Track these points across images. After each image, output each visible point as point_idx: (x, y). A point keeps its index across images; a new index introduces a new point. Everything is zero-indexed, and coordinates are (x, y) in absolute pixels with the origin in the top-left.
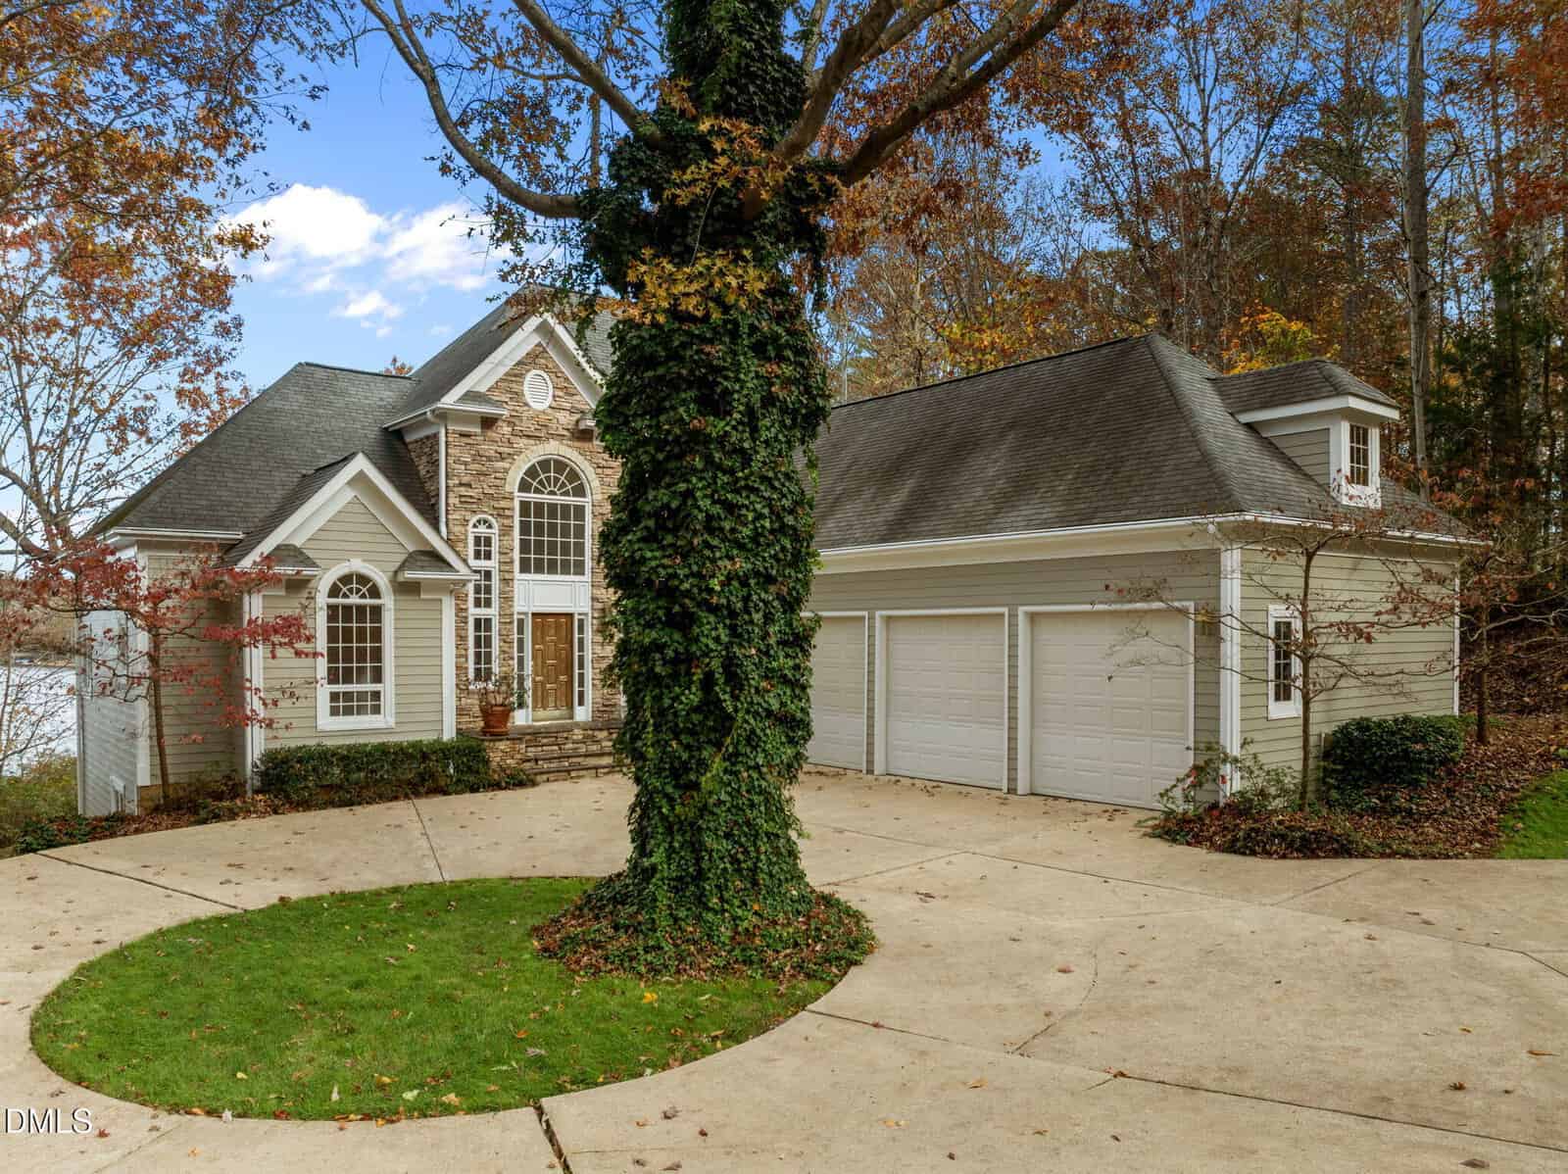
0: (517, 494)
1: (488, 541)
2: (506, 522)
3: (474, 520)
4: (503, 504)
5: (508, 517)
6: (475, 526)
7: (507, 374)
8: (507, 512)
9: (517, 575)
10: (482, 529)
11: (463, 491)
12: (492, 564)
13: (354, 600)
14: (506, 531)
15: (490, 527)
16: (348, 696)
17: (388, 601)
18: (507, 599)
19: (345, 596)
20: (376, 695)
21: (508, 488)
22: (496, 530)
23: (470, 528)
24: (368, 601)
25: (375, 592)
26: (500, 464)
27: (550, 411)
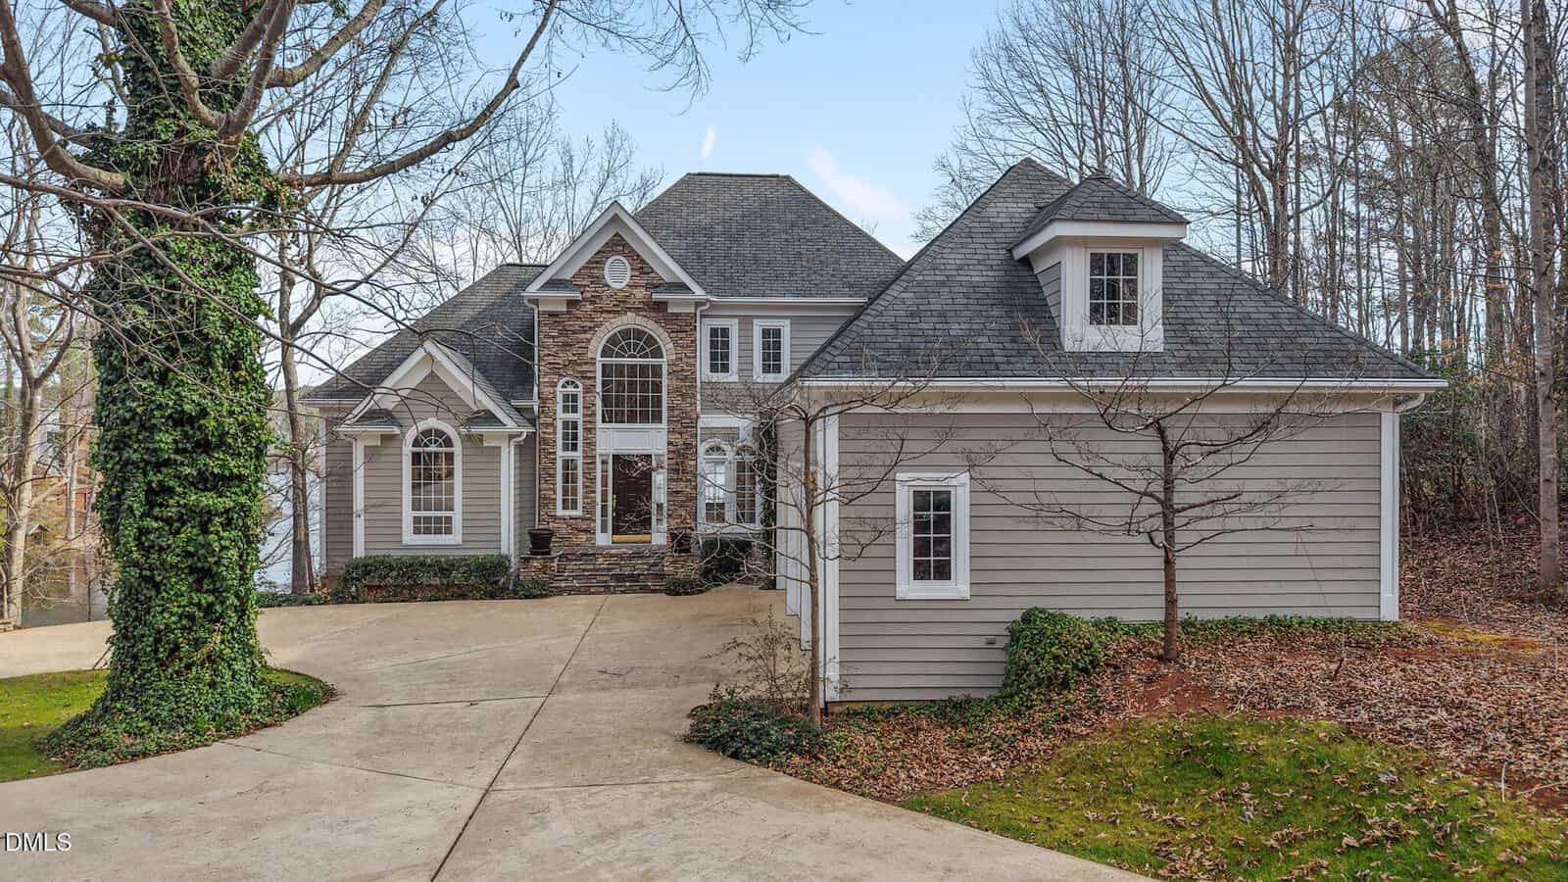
0: (599, 358)
1: (575, 398)
2: (588, 382)
3: (562, 381)
4: (585, 368)
5: (590, 378)
6: (563, 386)
7: (589, 262)
8: (589, 375)
9: (599, 424)
10: (570, 389)
11: (551, 359)
12: (578, 417)
13: (433, 448)
14: (588, 390)
15: (577, 386)
16: (427, 519)
17: (457, 449)
18: (590, 444)
19: (426, 445)
20: (449, 520)
21: (590, 355)
22: (581, 389)
23: (559, 388)
24: (444, 449)
25: (448, 442)
26: (583, 336)
27: (627, 289)
